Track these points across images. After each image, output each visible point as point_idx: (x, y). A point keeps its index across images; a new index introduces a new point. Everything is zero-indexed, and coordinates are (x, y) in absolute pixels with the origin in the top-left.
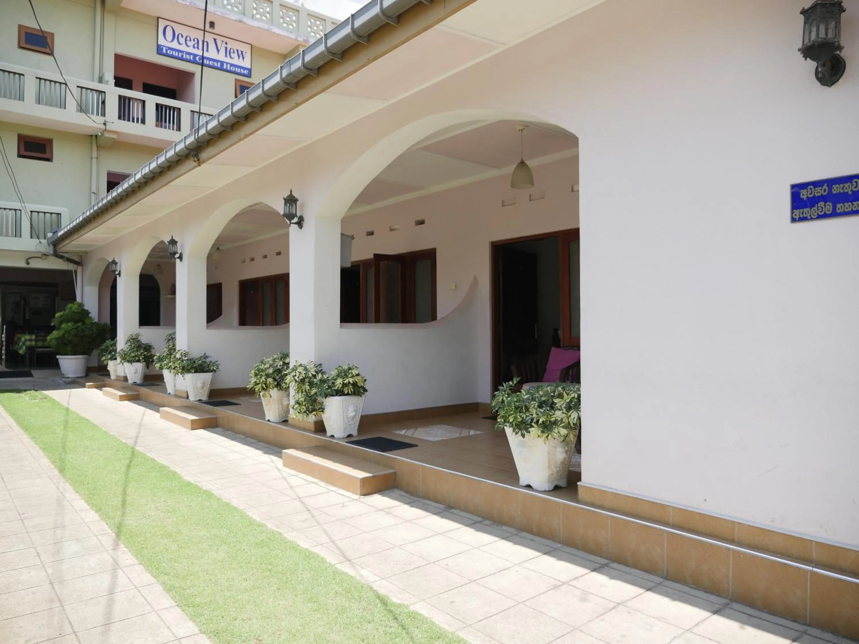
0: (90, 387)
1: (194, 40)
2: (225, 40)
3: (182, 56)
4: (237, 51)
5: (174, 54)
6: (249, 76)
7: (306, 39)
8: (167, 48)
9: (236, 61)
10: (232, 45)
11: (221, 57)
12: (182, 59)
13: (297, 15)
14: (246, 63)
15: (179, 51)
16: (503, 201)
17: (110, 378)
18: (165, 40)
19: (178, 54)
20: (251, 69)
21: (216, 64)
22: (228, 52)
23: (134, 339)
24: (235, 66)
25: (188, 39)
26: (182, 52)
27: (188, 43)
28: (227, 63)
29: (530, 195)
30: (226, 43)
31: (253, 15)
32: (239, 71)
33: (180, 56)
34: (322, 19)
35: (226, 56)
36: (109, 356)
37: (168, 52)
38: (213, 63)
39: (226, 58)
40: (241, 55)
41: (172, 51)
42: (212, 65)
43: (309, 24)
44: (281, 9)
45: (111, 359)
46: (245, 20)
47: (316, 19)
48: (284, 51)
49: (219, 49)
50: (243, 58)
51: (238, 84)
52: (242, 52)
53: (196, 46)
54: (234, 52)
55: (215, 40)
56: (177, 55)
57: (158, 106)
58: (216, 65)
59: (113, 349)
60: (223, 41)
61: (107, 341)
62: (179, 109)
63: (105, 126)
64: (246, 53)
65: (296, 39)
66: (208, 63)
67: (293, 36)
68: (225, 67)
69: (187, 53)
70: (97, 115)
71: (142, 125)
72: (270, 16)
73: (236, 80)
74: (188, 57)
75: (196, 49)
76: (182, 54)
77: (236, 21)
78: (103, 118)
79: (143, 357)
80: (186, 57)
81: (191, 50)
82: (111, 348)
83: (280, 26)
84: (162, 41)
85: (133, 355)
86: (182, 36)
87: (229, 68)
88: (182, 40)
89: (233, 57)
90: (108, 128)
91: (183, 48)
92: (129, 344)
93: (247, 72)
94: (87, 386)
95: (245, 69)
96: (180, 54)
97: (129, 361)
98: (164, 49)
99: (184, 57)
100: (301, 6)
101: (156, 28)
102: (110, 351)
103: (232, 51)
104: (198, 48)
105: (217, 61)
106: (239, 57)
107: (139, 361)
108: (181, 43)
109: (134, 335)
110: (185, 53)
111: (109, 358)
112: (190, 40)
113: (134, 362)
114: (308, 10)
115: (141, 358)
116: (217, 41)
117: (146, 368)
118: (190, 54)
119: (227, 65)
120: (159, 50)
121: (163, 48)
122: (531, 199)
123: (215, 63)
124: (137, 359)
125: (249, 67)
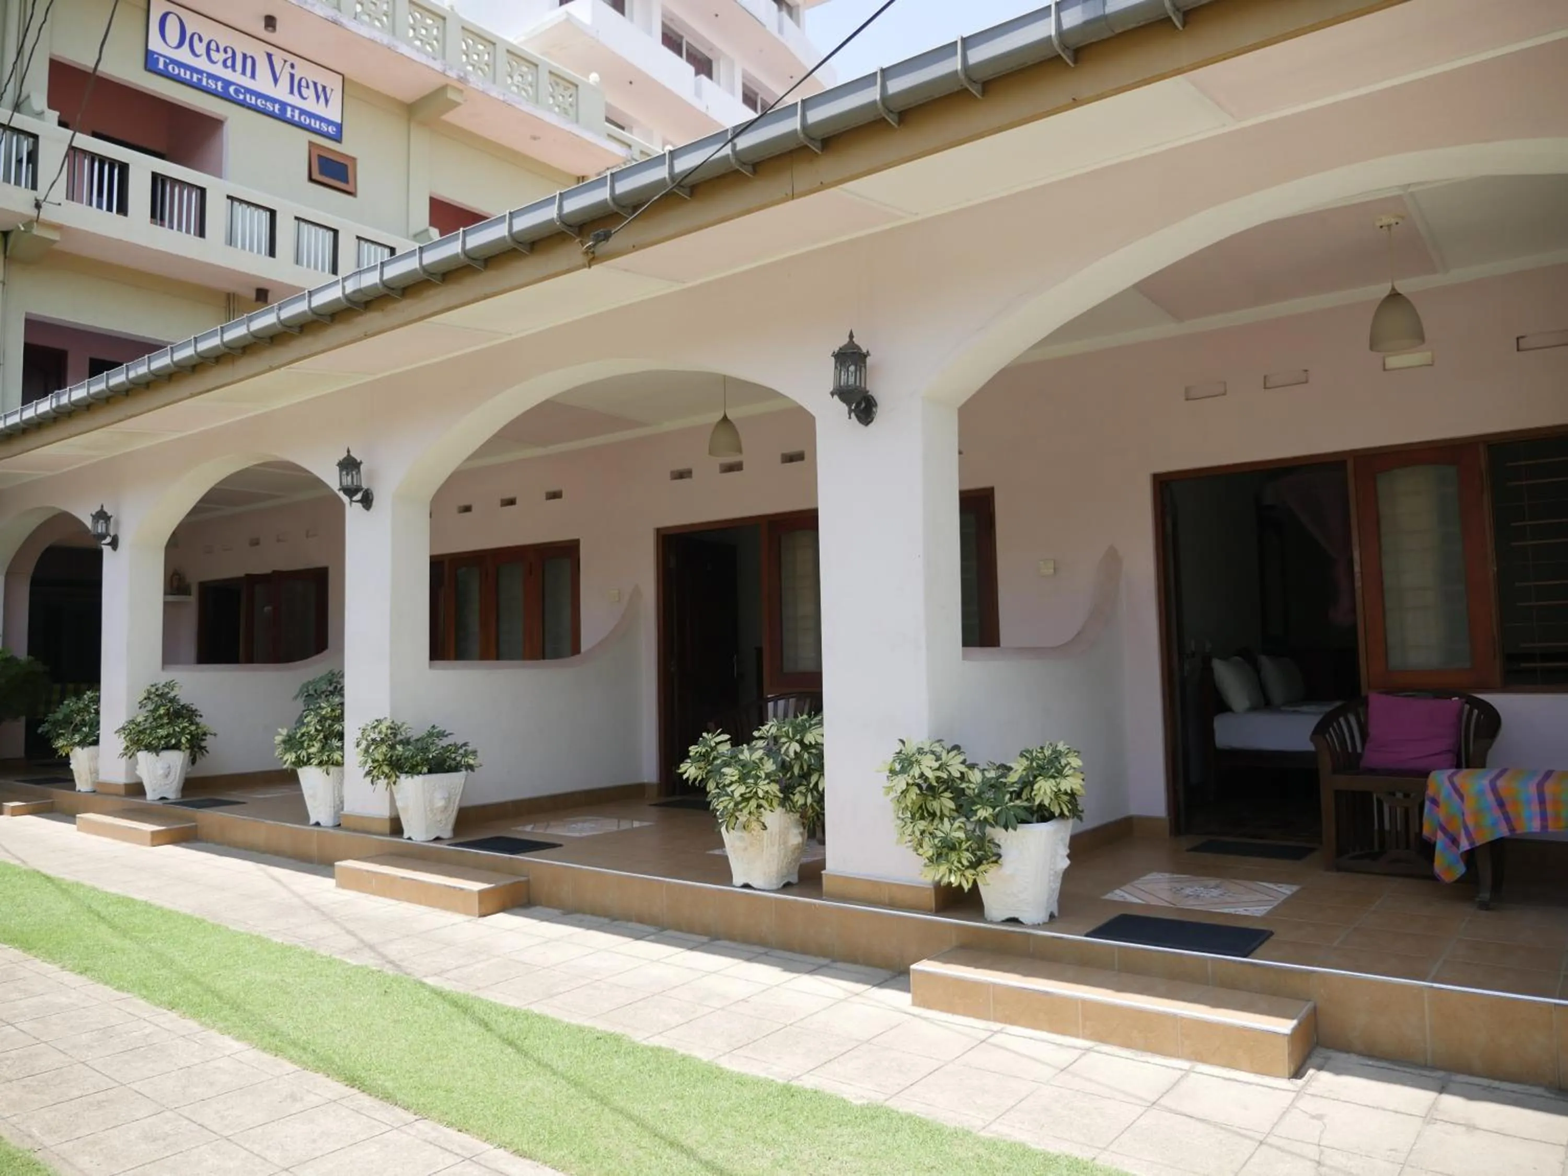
0: (15, 812)
1: (225, 51)
2: (291, 59)
3: (200, 80)
4: (315, 84)
5: (182, 74)
6: (338, 138)
7: (462, 74)
8: (168, 61)
9: (310, 105)
10: (303, 71)
11: (281, 92)
12: (197, 87)
13: (441, 28)
14: (333, 112)
15: (194, 70)
16: (1187, 390)
17: (73, 787)
18: (162, 41)
19: (192, 77)
20: (341, 124)
21: (270, 106)
22: (296, 86)
23: (161, 696)
24: (311, 115)
25: (213, 46)
26: (200, 72)
27: (214, 55)
28: (294, 108)
29: (1265, 377)
30: (292, 66)
31: (356, 14)
32: (318, 126)
33: (195, 79)
34: (490, 42)
35: (292, 92)
36: (77, 738)
37: (170, 67)
38: (264, 102)
39: (291, 96)
40: (322, 94)
41: (179, 67)
42: (262, 106)
43: (464, 47)
44: (412, 11)
45: (82, 743)
46: (344, 20)
47: (477, 39)
48: (409, 96)
49: (278, 75)
50: (327, 101)
51: (315, 153)
52: (324, 88)
53: (229, 63)
54: (308, 87)
55: (269, 56)
56: (188, 76)
57: (158, 180)
58: (271, 109)
59: (83, 720)
60: (285, 61)
61: (66, 702)
62: (203, 191)
63: (36, 211)
64: (332, 90)
65: (443, 73)
66: (253, 102)
67: (437, 66)
68: (289, 114)
69: (210, 76)
70: (15, 184)
71: (121, 217)
72: (388, 20)
73: (311, 144)
74: (212, 84)
75: (230, 70)
76: (200, 77)
77: (326, 19)
78: (34, 192)
79: (189, 737)
80: (207, 83)
81: (218, 70)
82: (79, 718)
83: (409, 43)
84: (156, 44)
85: (162, 732)
86: (201, 40)
87: (296, 118)
88: (200, 48)
89: (305, 95)
90: (43, 215)
91: (201, 63)
92: (151, 707)
93: (334, 129)
94: (6, 810)
95: (329, 122)
96: (195, 77)
97: (149, 748)
98: (161, 60)
99: (204, 83)
100: (449, 9)
101: (142, 15)
102: (76, 725)
103: (304, 83)
104: (233, 67)
105: (274, 101)
106: (318, 98)
107: (176, 747)
108: (198, 52)
109: (160, 686)
110: (205, 75)
111: (77, 740)
112: (218, 50)
113: (163, 749)
114: (462, 20)
115: (183, 740)
116: (274, 58)
117: (190, 764)
118: (217, 78)
119: (293, 111)
120: (150, 61)
121: (157, 59)
122: (1268, 385)
123: (268, 104)
124: (173, 741)
125: (339, 121)
